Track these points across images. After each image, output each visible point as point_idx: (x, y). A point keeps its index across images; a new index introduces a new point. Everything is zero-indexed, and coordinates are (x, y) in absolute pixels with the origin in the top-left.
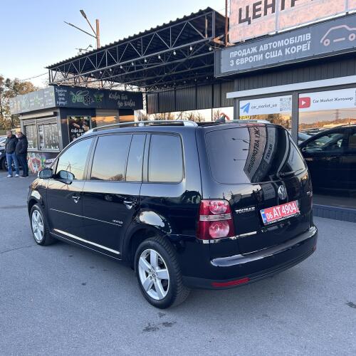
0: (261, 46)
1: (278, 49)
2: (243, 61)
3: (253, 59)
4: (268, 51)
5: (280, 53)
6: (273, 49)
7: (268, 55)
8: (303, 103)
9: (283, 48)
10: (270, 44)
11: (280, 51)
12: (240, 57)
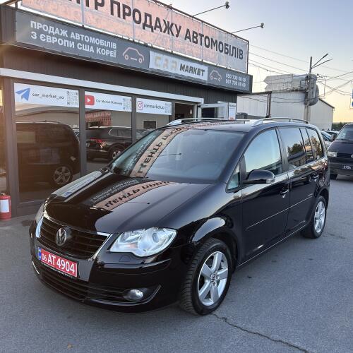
0: (73, 33)
1: (90, 44)
2: (49, 39)
3: (63, 43)
4: (80, 41)
5: (92, 50)
6: (84, 42)
7: (80, 46)
8: (89, 100)
9: (95, 46)
10: (82, 36)
11: (92, 47)
12: (46, 34)
